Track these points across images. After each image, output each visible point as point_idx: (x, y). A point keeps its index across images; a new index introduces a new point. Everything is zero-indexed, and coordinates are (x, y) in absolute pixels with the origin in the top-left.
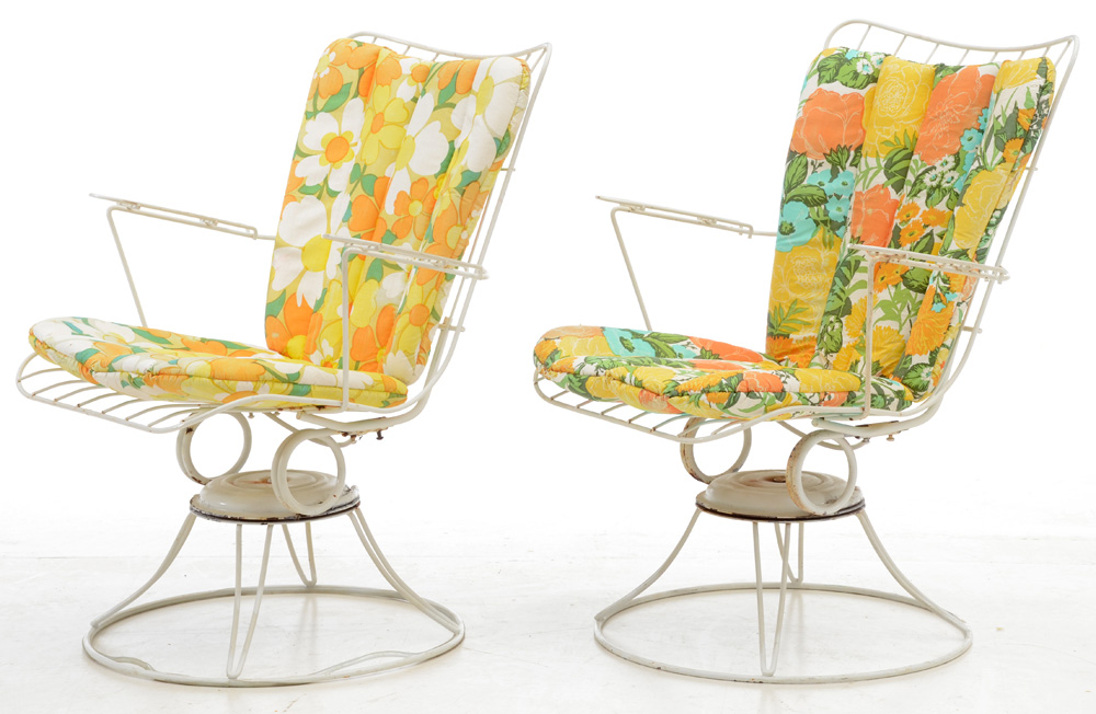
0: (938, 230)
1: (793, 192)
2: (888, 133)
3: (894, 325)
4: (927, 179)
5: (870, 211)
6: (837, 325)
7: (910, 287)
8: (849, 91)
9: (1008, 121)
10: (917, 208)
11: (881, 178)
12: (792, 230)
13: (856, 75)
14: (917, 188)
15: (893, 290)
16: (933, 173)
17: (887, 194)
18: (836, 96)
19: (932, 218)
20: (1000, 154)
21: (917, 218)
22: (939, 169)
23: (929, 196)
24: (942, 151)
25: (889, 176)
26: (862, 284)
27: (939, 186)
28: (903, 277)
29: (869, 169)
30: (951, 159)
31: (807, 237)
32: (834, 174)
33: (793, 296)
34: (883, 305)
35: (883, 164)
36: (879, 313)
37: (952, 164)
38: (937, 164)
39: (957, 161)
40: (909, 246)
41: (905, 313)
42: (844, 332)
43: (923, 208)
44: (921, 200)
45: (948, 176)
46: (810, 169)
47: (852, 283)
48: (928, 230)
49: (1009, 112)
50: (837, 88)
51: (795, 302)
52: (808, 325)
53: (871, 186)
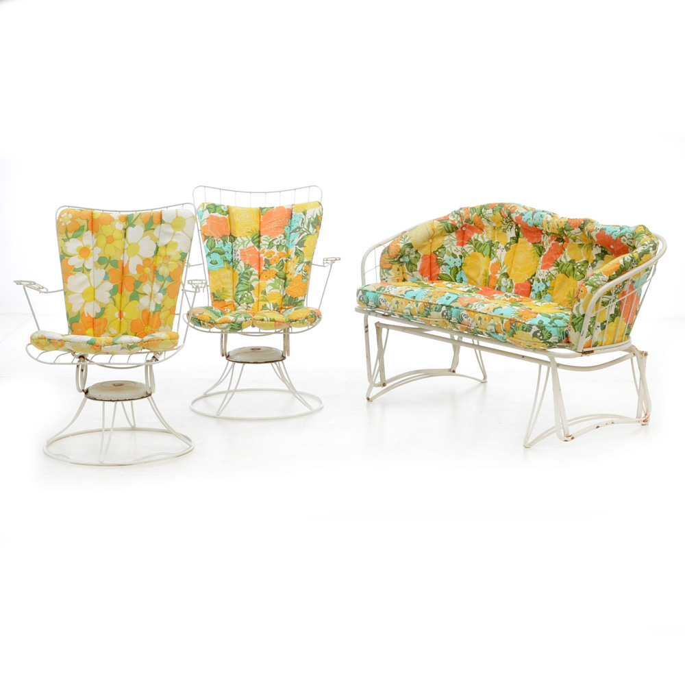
0: (284, 259)
1: (213, 250)
2: (248, 229)
3: (278, 291)
4: (275, 242)
5: (250, 255)
6: (249, 294)
7: (280, 278)
8: (222, 216)
9: (315, 219)
10: (274, 253)
11: (251, 244)
12: (217, 263)
13: (223, 211)
14: (271, 245)
15: (274, 280)
16: (276, 240)
17: (255, 249)
18: (218, 218)
19: (281, 255)
20: (315, 230)
21: (275, 255)
22: (279, 239)
23: (277, 248)
24: (278, 234)
25: (254, 243)
26: (255, 280)
27: (280, 244)
28: (276, 275)
29: (244, 242)
30: (282, 236)
31: (222, 266)
32: (224, 244)
33: (222, 286)
34: (270, 284)
35: (250, 239)
36: (270, 287)
37: (283, 237)
38: (277, 237)
39: (285, 236)
40: (275, 265)
41: (280, 287)
42: (253, 296)
43: (277, 252)
44: (274, 249)
45: (283, 241)
46: (216, 242)
47: (251, 279)
48: (281, 259)
49: (315, 216)
50: (217, 214)
51: (223, 288)
52: (229, 296)
53: (248, 247)
